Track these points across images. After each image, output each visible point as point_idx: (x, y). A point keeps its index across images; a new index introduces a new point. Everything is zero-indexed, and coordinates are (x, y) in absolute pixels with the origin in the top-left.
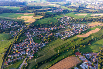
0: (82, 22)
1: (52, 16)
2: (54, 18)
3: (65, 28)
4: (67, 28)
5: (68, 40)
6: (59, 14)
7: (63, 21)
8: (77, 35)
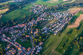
0: (58, 9)
1: (20, 7)
2: (24, 8)
3: (46, 20)
4: (49, 19)
5: (63, 34)
6: (26, 4)
7: (37, 11)
8: (68, 26)
